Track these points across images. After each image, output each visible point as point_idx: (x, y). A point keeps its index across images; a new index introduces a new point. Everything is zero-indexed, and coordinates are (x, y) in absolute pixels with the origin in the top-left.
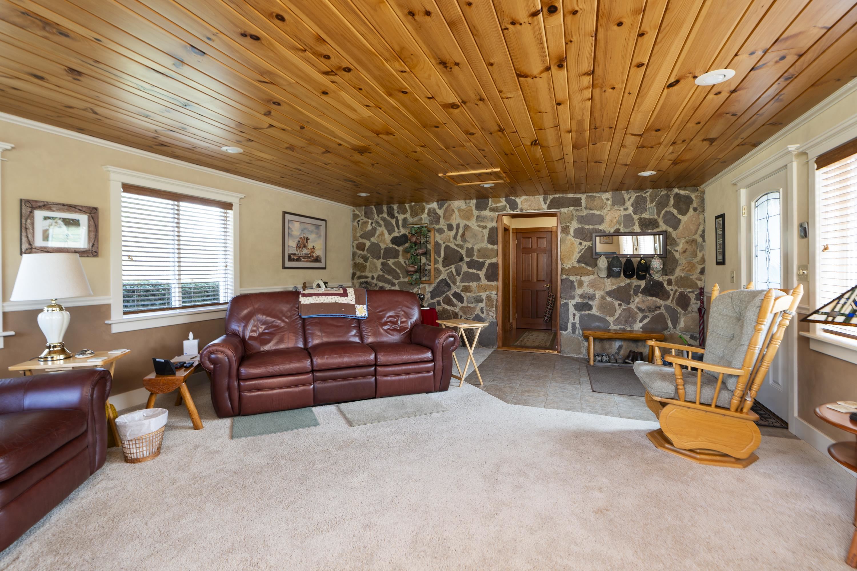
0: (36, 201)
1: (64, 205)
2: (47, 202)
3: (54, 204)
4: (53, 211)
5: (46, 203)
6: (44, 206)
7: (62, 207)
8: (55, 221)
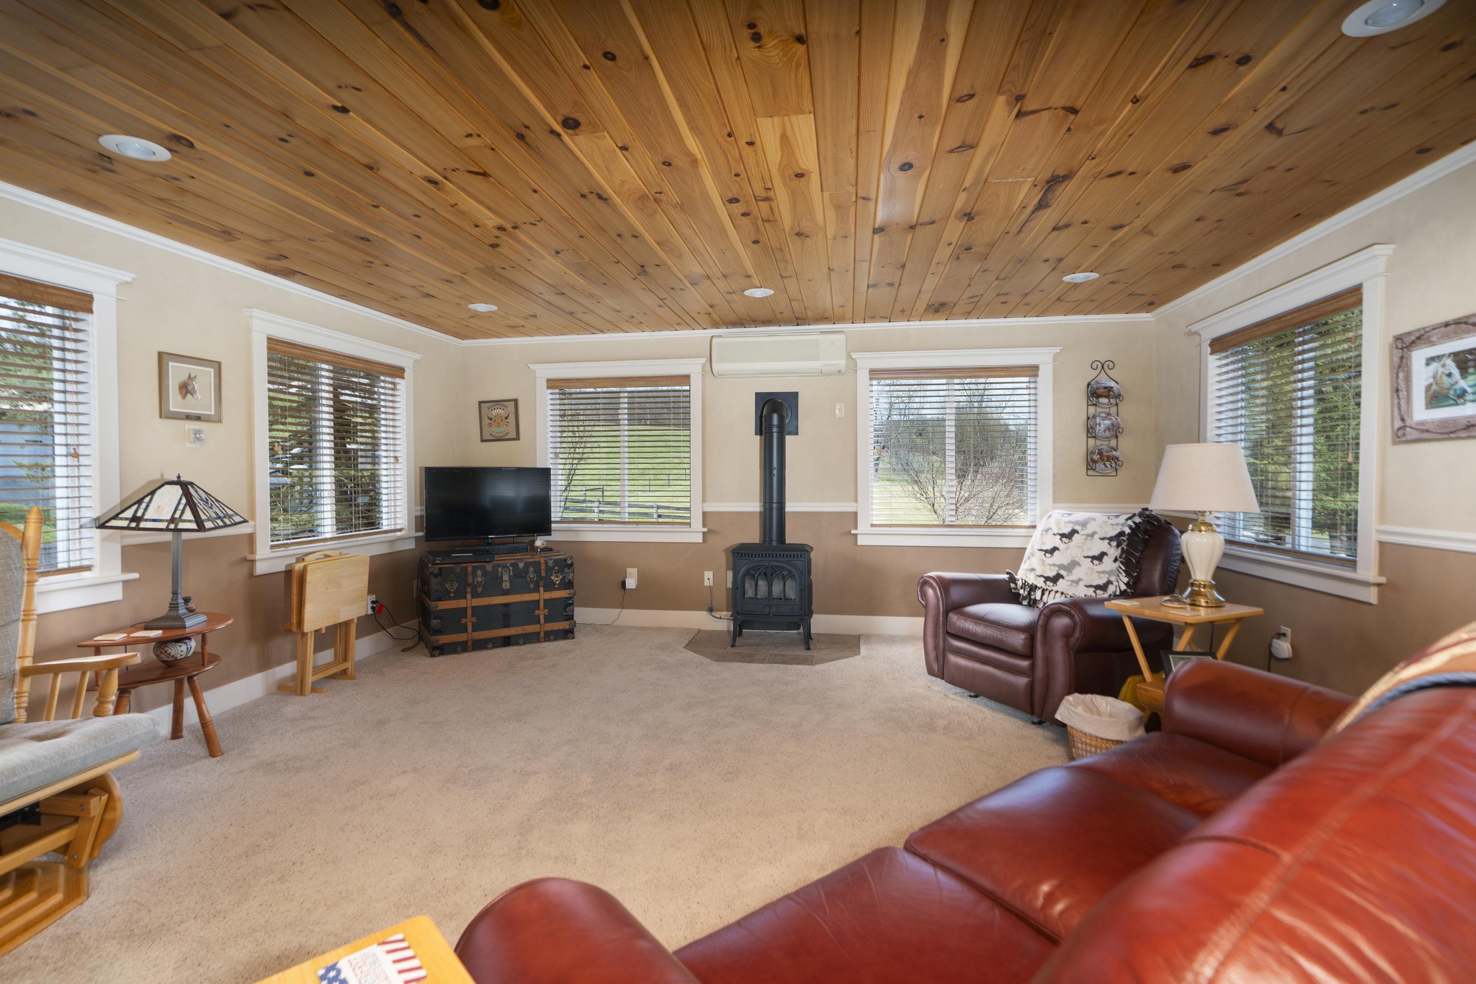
0: (1409, 334)
1: (1447, 325)
2: (1424, 329)
3: (1433, 329)
4: (1433, 344)
5: (1422, 332)
6: (1418, 338)
7: (1443, 329)
8: (1442, 362)
